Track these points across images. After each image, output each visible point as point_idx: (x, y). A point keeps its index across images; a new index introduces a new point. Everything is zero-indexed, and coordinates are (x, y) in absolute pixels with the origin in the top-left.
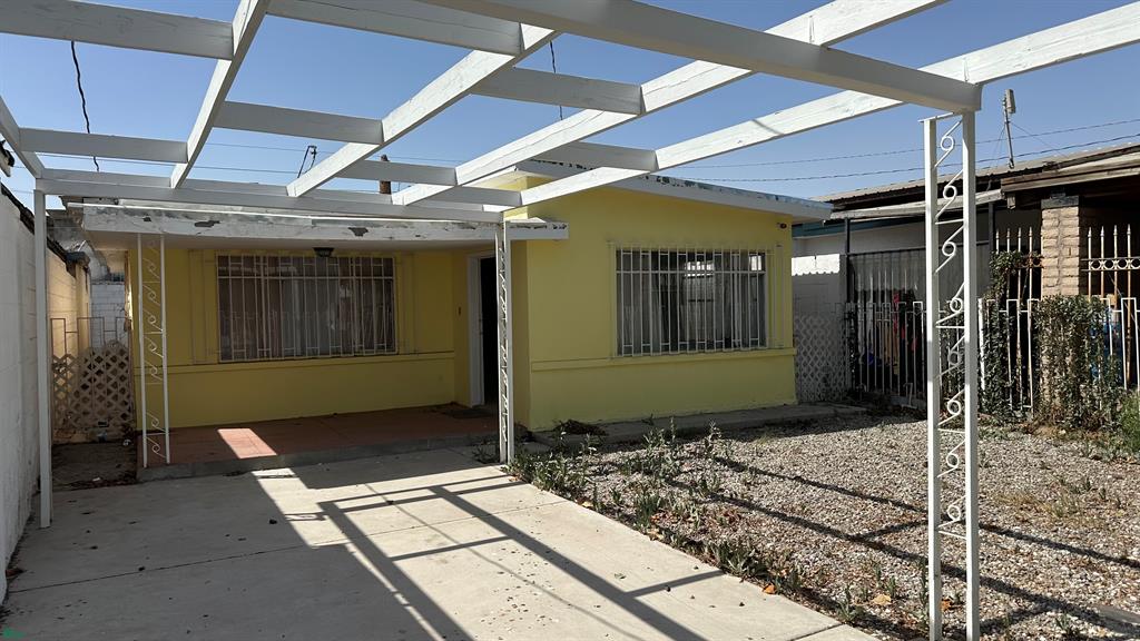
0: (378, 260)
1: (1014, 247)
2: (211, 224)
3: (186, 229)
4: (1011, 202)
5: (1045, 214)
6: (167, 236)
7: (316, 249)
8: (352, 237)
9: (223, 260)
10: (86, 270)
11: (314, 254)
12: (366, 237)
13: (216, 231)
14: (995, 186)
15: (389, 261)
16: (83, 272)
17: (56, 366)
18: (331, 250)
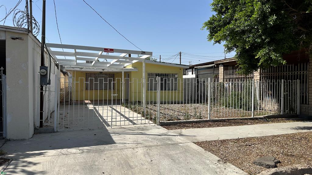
0: (112, 74)
1: (216, 74)
2: (82, 69)
3: (78, 69)
4: (216, 66)
5: (220, 68)
6: (76, 70)
7: (100, 72)
8: (102, 71)
9: (86, 74)
10: (68, 75)
11: (99, 73)
12: (104, 71)
13: (82, 70)
14: (213, 63)
15: (114, 74)
16: (67, 76)
17: (61, 90)
18: (102, 72)
